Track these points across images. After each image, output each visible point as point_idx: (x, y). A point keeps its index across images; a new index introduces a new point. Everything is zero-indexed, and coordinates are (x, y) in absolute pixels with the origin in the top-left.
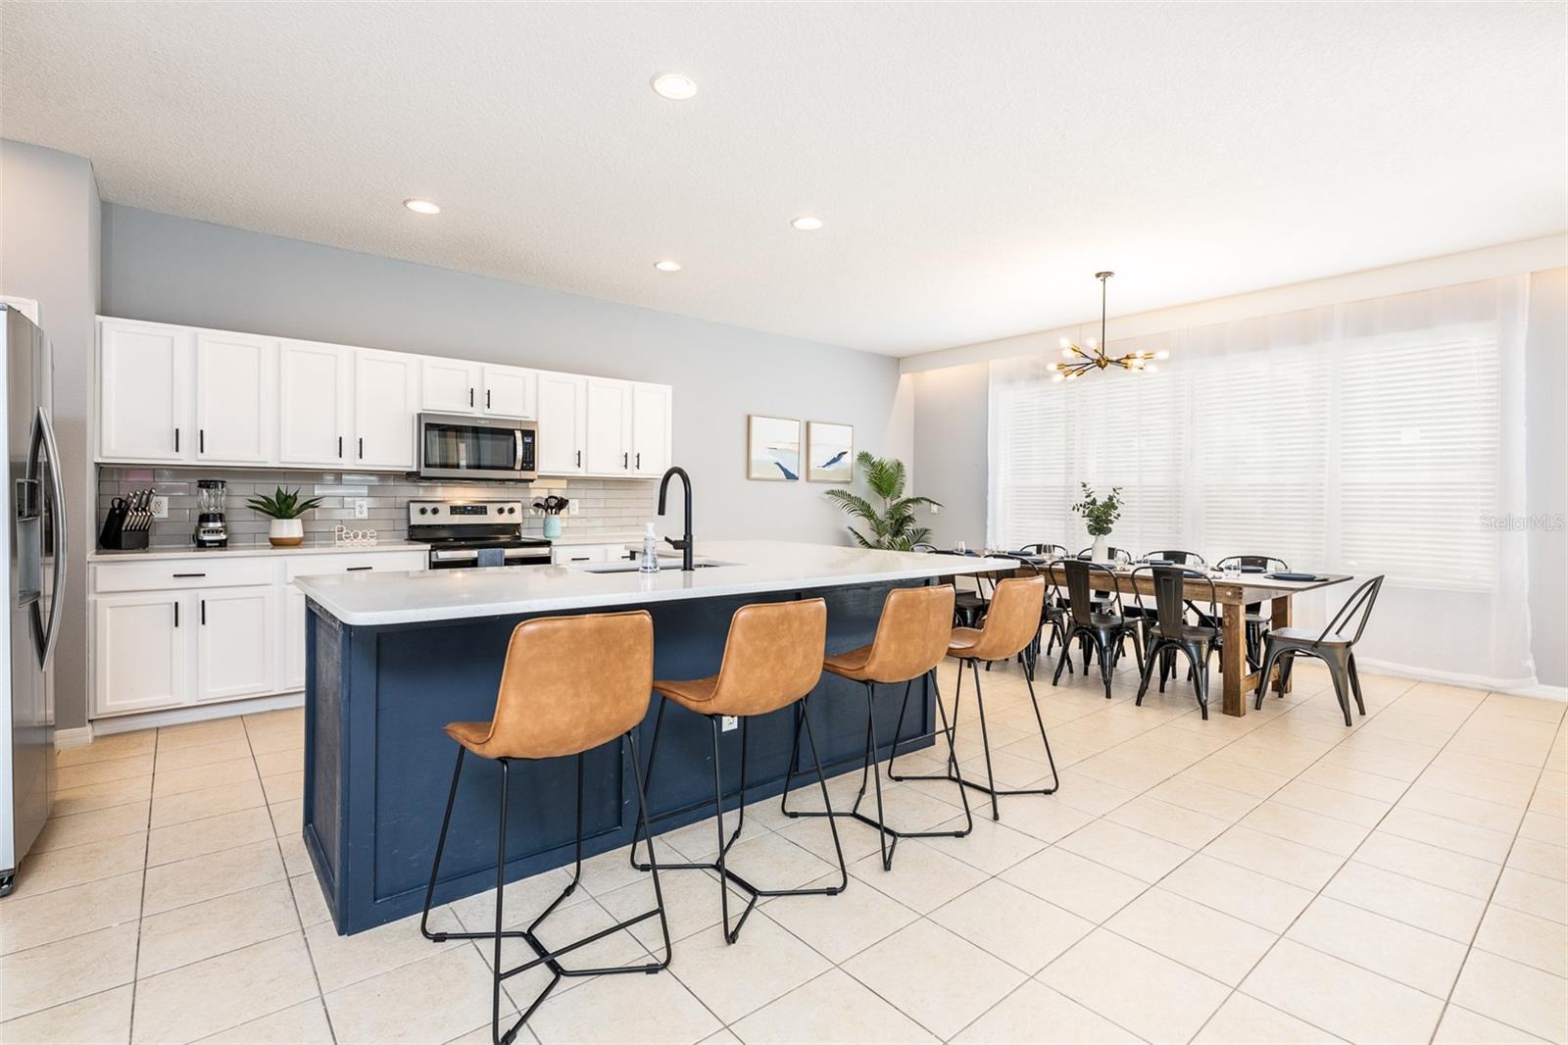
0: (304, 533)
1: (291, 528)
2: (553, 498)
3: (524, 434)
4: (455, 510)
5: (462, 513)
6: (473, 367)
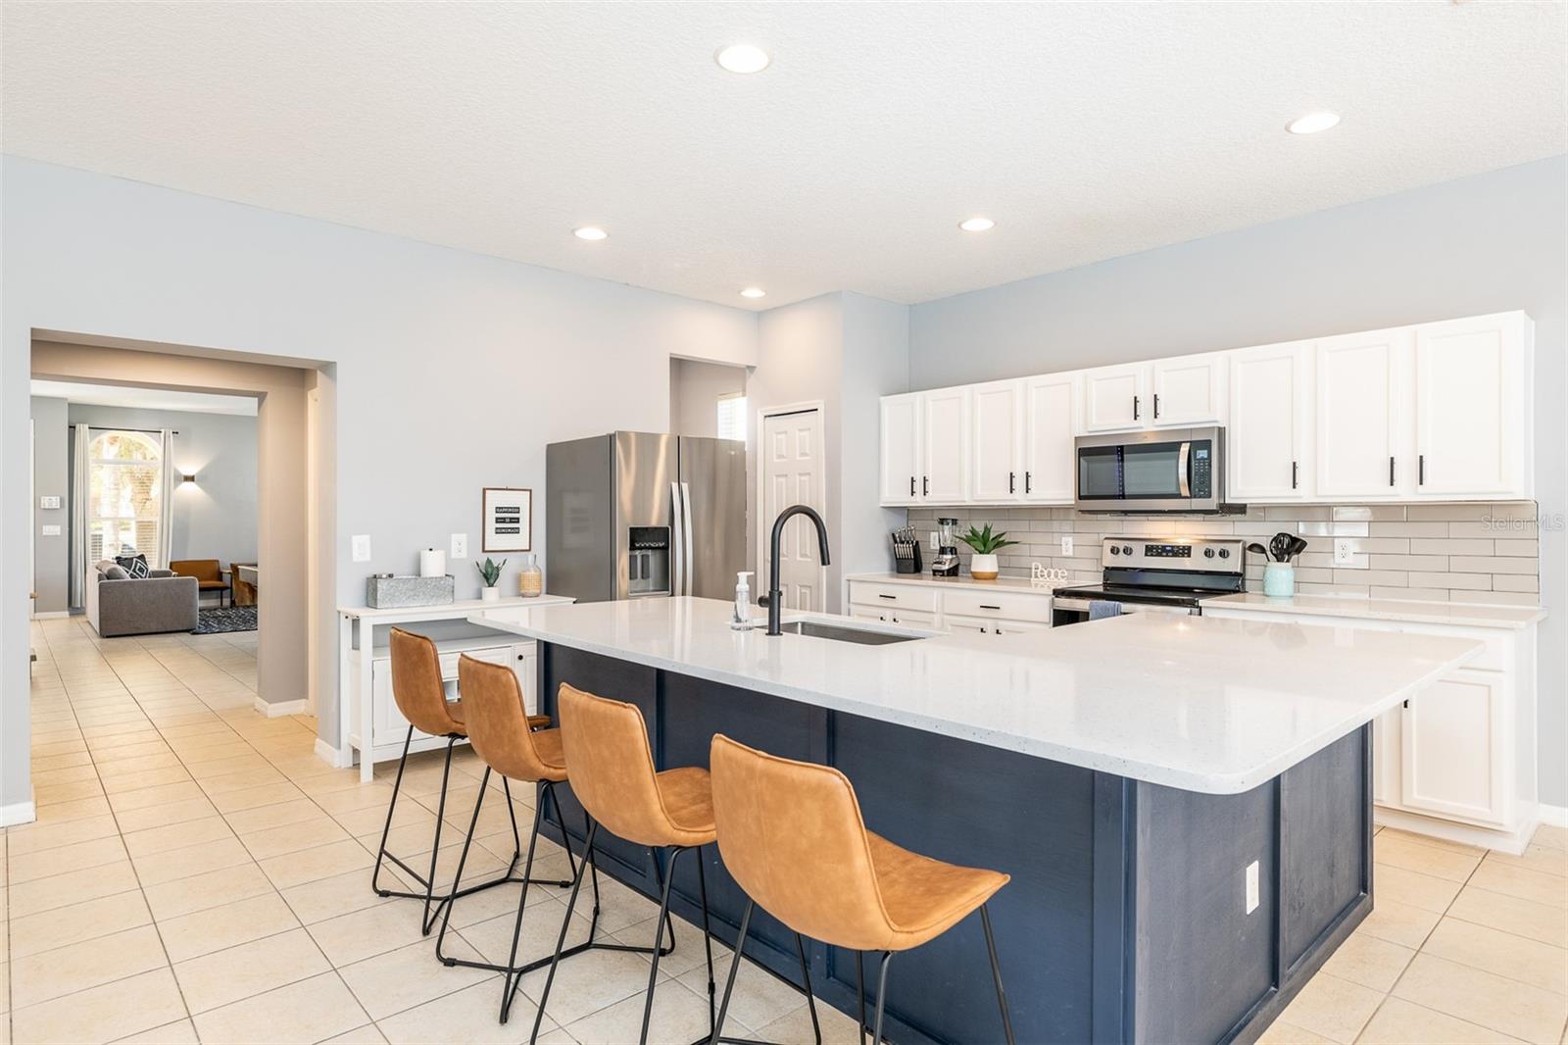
0: (999, 567)
1: (985, 563)
2: (1284, 535)
3: (1196, 445)
4: (1150, 551)
5: (1159, 555)
6: (1142, 367)
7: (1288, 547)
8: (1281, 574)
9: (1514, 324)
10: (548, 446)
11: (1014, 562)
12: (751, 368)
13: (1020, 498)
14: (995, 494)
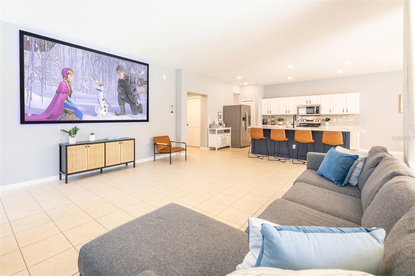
0: (283, 123)
1: (281, 123)
2: (327, 118)
3: (317, 107)
4: (307, 121)
5: (308, 121)
6: (308, 97)
7: (328, 120)
8: (327, 123)
9: (358, 94)
10: (224, 106)
11: (285, 123)
12: (240, 94)
13: (288, 114)
14: (284, 113)
